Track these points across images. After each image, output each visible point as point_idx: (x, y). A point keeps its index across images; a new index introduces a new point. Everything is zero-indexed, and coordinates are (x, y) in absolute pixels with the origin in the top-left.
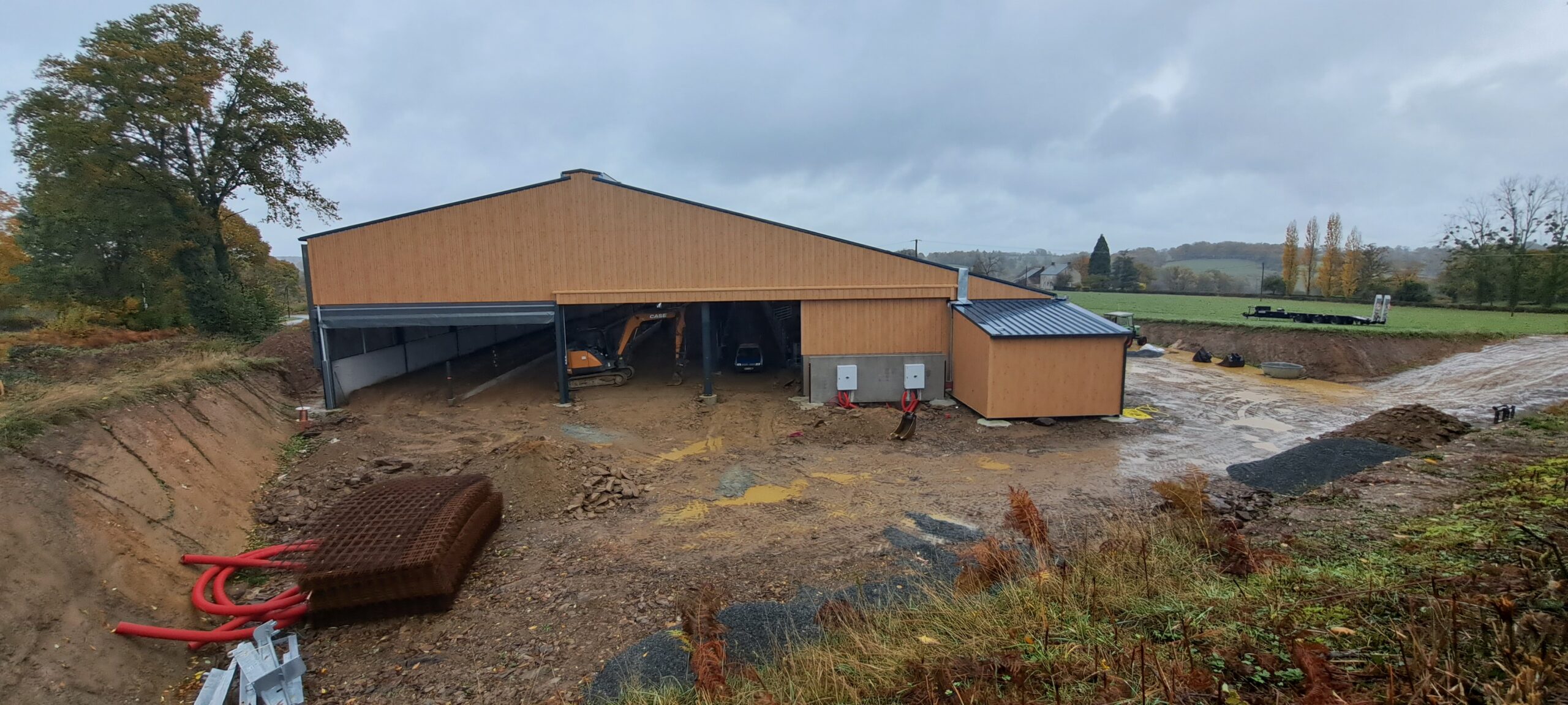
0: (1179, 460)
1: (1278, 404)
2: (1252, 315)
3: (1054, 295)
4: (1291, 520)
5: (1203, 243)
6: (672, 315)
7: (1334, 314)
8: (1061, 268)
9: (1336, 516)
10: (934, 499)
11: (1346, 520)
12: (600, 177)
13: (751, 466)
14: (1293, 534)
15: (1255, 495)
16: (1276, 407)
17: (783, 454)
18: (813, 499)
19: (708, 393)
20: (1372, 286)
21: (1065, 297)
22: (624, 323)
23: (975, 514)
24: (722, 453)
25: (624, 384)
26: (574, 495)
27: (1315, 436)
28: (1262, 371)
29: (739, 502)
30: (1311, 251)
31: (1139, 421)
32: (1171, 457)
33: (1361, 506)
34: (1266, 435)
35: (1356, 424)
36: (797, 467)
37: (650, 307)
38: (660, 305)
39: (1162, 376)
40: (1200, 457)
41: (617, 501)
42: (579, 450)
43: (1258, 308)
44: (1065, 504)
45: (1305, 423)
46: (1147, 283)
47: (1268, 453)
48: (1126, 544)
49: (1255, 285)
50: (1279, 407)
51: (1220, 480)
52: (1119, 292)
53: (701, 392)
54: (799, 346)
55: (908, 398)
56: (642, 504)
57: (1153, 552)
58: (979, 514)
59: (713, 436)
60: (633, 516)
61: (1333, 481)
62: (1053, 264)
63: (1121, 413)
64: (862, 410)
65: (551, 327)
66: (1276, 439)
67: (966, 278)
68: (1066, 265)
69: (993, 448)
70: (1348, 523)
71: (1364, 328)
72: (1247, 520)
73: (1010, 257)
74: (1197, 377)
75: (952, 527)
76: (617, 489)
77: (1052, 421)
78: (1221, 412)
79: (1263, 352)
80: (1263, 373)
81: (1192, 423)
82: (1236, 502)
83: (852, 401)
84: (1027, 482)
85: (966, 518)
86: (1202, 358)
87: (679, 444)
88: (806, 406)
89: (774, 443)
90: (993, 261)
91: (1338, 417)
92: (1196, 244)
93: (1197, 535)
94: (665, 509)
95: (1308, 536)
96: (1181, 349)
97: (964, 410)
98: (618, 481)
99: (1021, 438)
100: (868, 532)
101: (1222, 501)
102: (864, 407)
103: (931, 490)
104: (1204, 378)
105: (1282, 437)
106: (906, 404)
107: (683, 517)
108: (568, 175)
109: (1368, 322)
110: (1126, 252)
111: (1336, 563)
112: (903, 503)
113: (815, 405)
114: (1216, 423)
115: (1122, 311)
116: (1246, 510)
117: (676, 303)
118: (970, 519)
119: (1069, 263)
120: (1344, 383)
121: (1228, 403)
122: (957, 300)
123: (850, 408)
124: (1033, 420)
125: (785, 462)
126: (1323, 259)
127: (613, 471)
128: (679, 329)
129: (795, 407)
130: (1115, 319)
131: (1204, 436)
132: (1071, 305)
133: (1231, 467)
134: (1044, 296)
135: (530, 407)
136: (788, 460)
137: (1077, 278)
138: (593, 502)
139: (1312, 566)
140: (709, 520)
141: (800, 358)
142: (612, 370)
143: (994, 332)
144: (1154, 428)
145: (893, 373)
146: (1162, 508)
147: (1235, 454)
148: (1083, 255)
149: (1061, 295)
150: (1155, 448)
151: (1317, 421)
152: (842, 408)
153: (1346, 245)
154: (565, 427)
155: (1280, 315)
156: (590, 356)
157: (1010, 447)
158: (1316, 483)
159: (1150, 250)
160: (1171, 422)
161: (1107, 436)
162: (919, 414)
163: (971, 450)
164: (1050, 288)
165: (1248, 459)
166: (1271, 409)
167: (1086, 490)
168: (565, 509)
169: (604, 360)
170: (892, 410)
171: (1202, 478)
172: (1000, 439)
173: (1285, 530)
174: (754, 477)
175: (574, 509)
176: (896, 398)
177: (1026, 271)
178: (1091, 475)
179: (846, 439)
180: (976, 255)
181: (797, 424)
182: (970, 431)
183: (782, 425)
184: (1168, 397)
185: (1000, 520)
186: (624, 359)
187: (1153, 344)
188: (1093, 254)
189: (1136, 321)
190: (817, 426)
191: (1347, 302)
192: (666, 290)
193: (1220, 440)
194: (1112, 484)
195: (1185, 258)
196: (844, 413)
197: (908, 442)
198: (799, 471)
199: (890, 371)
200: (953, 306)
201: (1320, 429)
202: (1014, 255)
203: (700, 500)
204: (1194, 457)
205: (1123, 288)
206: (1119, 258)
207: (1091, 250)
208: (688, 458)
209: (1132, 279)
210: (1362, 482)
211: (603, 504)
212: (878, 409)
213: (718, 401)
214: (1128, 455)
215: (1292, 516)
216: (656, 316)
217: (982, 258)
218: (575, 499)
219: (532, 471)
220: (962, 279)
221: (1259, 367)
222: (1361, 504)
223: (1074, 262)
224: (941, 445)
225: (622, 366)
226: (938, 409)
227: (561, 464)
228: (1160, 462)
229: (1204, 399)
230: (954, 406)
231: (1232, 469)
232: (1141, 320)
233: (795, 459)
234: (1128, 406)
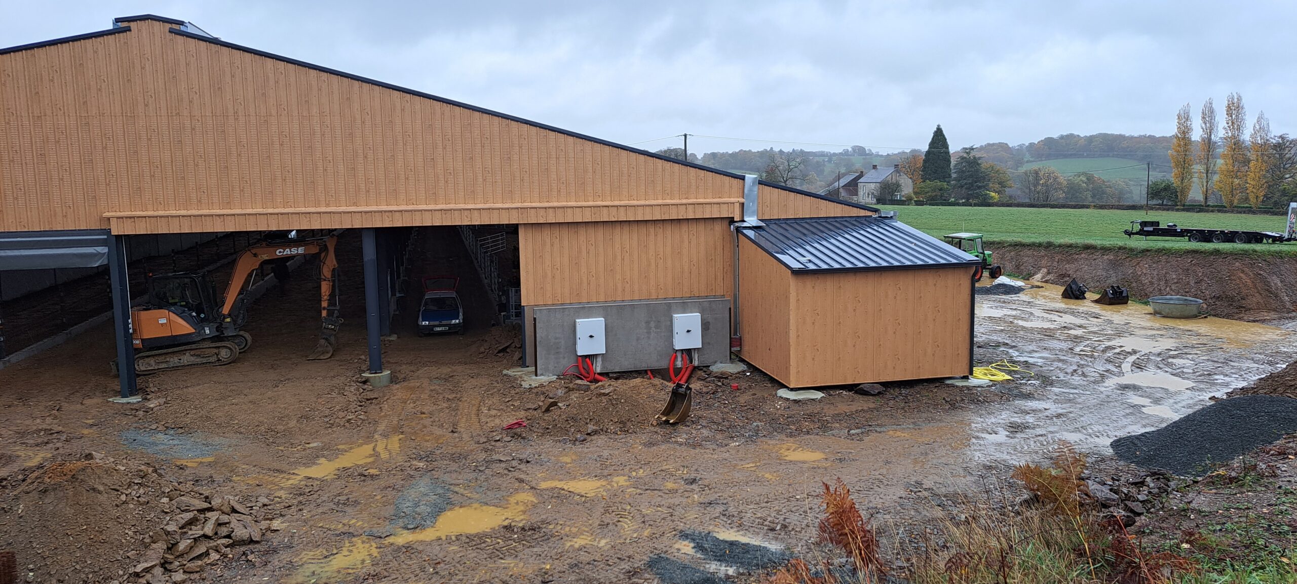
0: (1050, 436)
1: (1172, 353)
2: (1137, 233)
3: (876, 211)
4: (1193, 510)
5: (1071, 136)
6: (314, 250)
7: (1239, 229)
8: (885, 174)
9: (1249, 502)
10: (720, 509)
11: (1262, 507)
12: (182, 28)
13: (446, 477)
14: (1196, 530)
15: (1148, 479)
16: (1170, 357)
17: (495, 457)
18: (543, 522)
19: (376, 367)
20: (1284, 193)
21: (892, 214)
22: (232, 264)
23: (778, 528)
24: (400, 460)
25: (233, 361)
26: (147, 547)
27: (1221, 394)
28: (1150, 309)
29: (428, 535)
30: (1208, 144)
31: (994, 383)
32: (1039, 431)
33: (1280, 487)
34: (1158, 395)
35: (1271, 376)
36: (517, 474)
37: (279, 237)
38: (294, 233)
39: (1022, 319)
40: (1077, 430)
41: (224, 550)
42: (155, 471)
43: (1144, 224)
44: (901, 505)
45: (1207, 378)
46: (999, 192)
47: (1163, 420)
48: (980, 559)
49: (1139, 194)
50: (1173, 357)
51: (1103, 460)
52: (964, 205)
53: (364, 367)
54: (518, 291)
55: (679, 364)
56: (267, 553)
57: (1016, 567)
58: (784, 527)
59: (385, 436)
60: (252, 572)
61: (1244, 454)
62: (875, 167)
63: (971, 373)
64: (613, 383)
65: (104, 271)
66: (1171, 401)
67: (756, 188)
68: (892, 169)
69: (799, 431)
70: (1265, 510)
71: (1276, 247)
72: (1139, 514)
73: (817, 159)
74: (1068, 319)
75: (746, 548)
76: (224, 531)
77: (881, 388)
78: (1101, 367)
79: (1151, 283)
80: (1152, 311)
81: (1065, 384)
82: (1125, 490)
83: (598, 370)
84: (849, 477)
85: (766, 535)
86: (1074, 293)
87: (329, 451)
88: (530, 381)
89: (483, 440)
90: (793, 164)
91: (1248, 368)
92: (1062, 137)
93: (1074, 540)
94: (307, 555)
95: (1214, 531)
96: (1046, 282)
97: (757, 377)
98: (225, 518)
99: (838, 415)
100: (626, 566)
101: (1106, 489)
102: (617, 379)
103: (716, 496)
104: (1078, 321)
105: (1179, 398)
106: (678, 371)
107: (335, 568)
108: (125, 24)
109: (1280, 239)
110: (972, 149)
111: (1252, 567)
112: (676, 518)
113: (543, 379)
114: (1094, 382)
115: (966, 231)
116: (1138, 500)
117: (322, 230)
118: (771, 534)
119: (896, 166)
120: (1254, 321)
121: (1109, 354)
122: (743, 221)
123: (596, 381)
124: (854, 388)
125: (499, 468)
126: (1224, 156)
127: (216, 502)
128: (326, 272)
129: (513, 383)
130: (958, 243)
131: (1080, 400)
132: (899, 224)
133: (1115, 441)
134: (863, 213)
135: (65, 405)
136: (503, 465)
137: (907, 187)
138: (181, 555)
139: (1221, 572)
140: (378, 569)
141: (519, 310)
142: (213, 339)
143: (795, 265)
144: (1015, 392)
145: (656, 327)
146: (1027, 503)
147: (1120, 424)
148: (914, 154)
149: (887, 210)
150: (1017, 419)
151: (1222, 374)
152: (585, 382)
153: (1251, 136)
154: (131, 435)
155: (1171, 232)
156: (173, 316)
157: (824, 427)
158: (1225, 460)
159: (1003, 147)
160: (1037, 382)
161: (953, 406)
162: (696, 386)
163: (770, 435)
164: (870, 201)
165: (1137, 430)
166: (1164, 360)
167: (927, 484)
168: (131, 570)
169: (198, 323)
170: (657, 381)
171: (1078, 460)
172: (810, 417)
173: (1186, 525)
174: (450, 495)
175: (147, 570)
176: (664, 364)
177: (839, 178)
178: (935, 461)
179: (591, 427)
180: (768, 155)
181: (517, 409)
182: (767, 408)
183: (493, 412)
184: (1031, 348)
185: (813, 534)
186: (234, 321)
187: (1009, 276)
188: (928, 153)
189: (987, 245)
190: (547, 410)
191: (1254, 213)
192: (303, 210)
193: (1102, 404)
194: (962, 473)
195: (1049, 157)
196: (587, 389)
197: (682, 428)
198: (521, 481)
199: (652, 324)
200: (738, 230)
201: (1227, 385)
202: (822, 154)
203: (365, 538)
204: (1067, 430)
205: (968, 200)
206: (963, 158)
207: (925, 148)
208: (344, 474)
209: (979, 187)
210: (1280, 454)
211: (199, 557)
212: (638, 381)
213: (393, 379)
214: (984, 430)
215: (1194, 505)
216: (287, 252)
217: (778, 160)
218: (149, 552)
219: (69, 511)
220: (750, 190)
221: (1146, 303)
222: (1281, 483)
223: (902, 164)
224: (728, 430)
225: (229, 333)
226: (722, 377)
227: (123, 497)
228: (1025, 439)
229: (1077, 349)
230: (744, 371)
231: (1117, 444)
232: (993, 243)
233: (514, 463)
234: (981, 363)
